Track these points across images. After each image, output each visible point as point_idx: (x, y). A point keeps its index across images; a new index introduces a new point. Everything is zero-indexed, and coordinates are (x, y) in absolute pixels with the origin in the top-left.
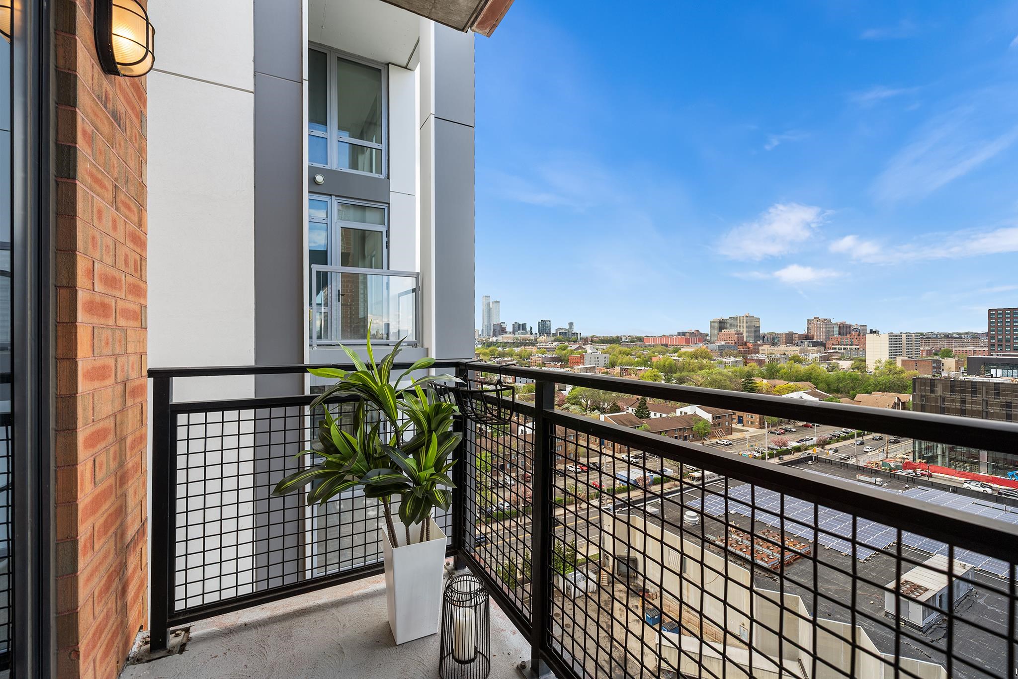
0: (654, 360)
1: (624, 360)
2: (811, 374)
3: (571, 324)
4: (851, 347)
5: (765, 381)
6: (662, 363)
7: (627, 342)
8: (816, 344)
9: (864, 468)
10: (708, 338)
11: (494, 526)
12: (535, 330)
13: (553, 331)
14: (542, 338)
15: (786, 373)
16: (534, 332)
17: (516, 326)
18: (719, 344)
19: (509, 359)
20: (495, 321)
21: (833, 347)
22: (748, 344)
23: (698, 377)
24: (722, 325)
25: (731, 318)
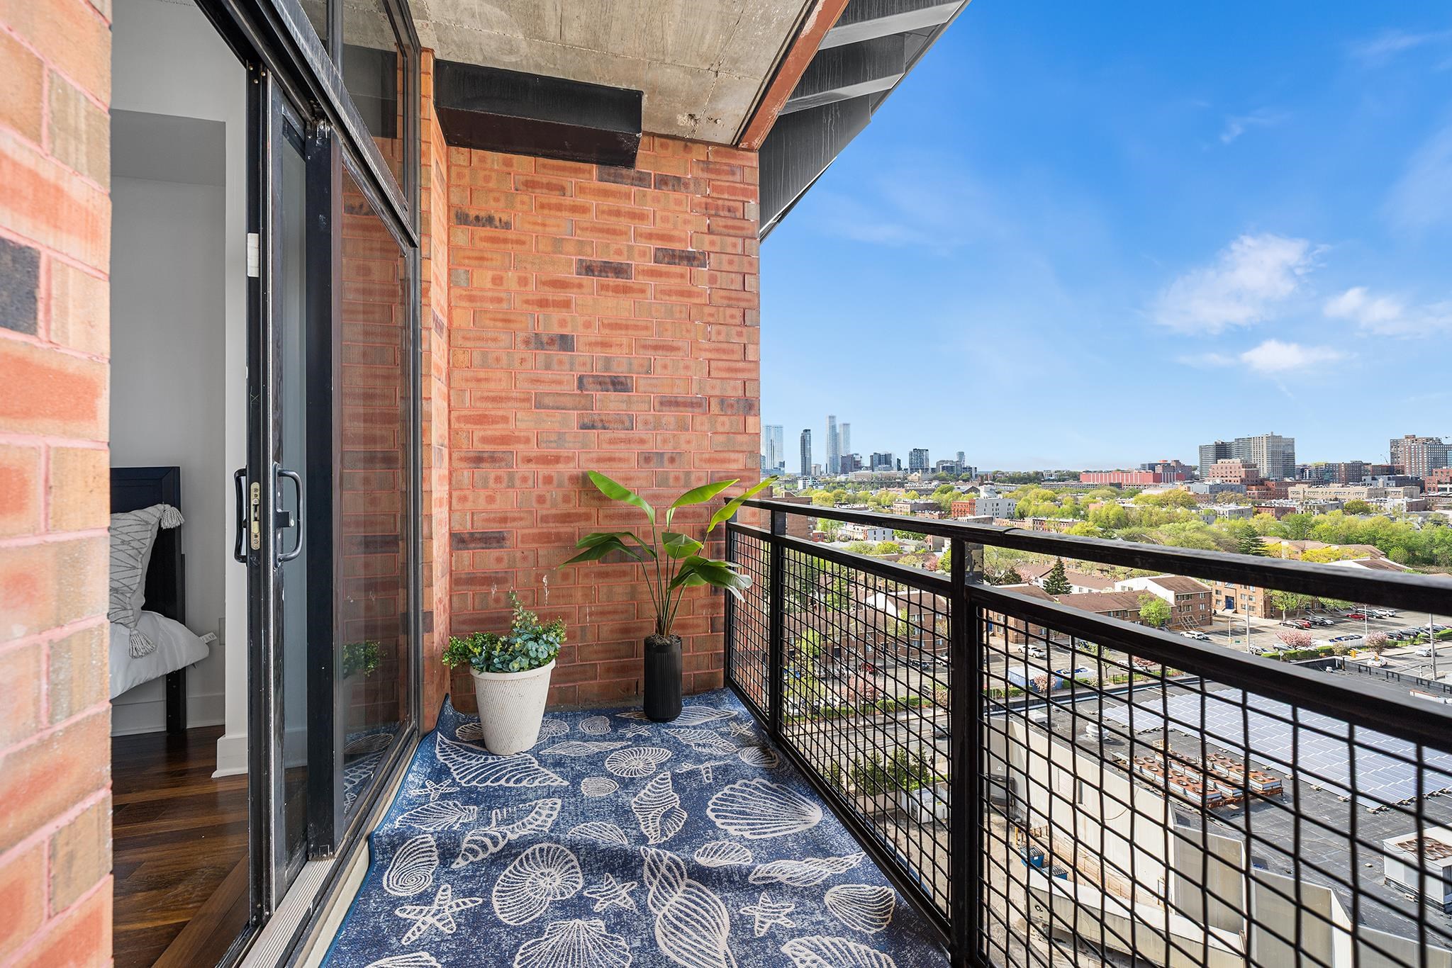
0: (1092, 508)
1: (1040, 508)
2: (1376, 531)
3: (961, 454)
5: (1285, 543)
6: (1103, 514)
7: (1053, 480)
8: (1401, 482)
9: (1429, 682)
10: (1197, 473)
11: (822, 726)
12: (905, 464)
13: (932, 465)
14: (915, 476)
15: (1327, 530)
16: (903, 466)
17: (876, 458)
18: (1211, 483)
19: (862, 506)
20: (843, 453)
21: (1440, 486)
22: (1266, 482)
23: (1160, 535)
24: (1222, 451)
25: (1237, 440)
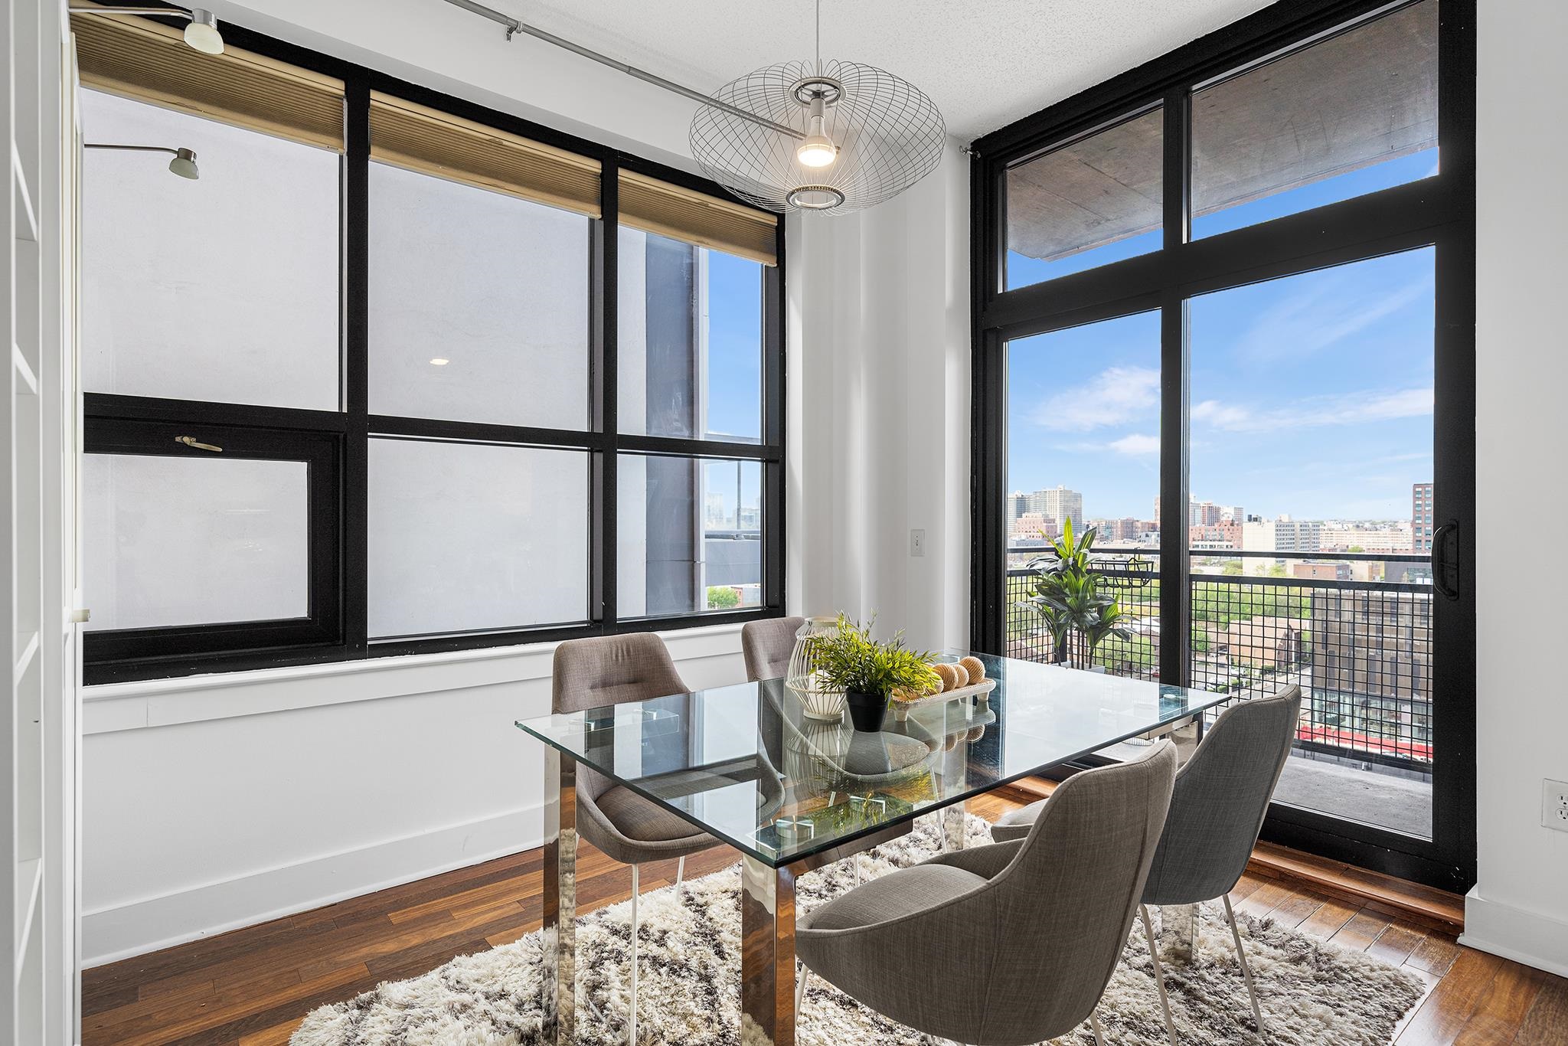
4: (1220, 543)
24: (1022, 504)
